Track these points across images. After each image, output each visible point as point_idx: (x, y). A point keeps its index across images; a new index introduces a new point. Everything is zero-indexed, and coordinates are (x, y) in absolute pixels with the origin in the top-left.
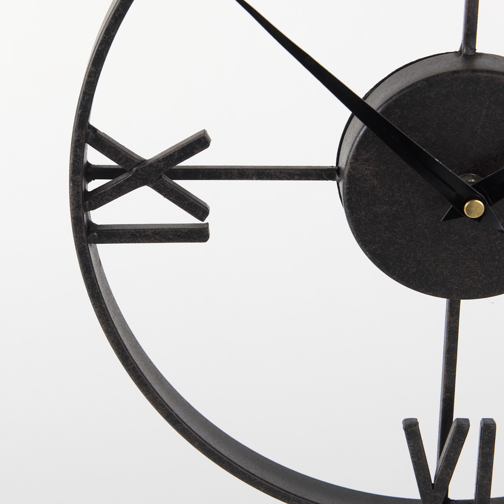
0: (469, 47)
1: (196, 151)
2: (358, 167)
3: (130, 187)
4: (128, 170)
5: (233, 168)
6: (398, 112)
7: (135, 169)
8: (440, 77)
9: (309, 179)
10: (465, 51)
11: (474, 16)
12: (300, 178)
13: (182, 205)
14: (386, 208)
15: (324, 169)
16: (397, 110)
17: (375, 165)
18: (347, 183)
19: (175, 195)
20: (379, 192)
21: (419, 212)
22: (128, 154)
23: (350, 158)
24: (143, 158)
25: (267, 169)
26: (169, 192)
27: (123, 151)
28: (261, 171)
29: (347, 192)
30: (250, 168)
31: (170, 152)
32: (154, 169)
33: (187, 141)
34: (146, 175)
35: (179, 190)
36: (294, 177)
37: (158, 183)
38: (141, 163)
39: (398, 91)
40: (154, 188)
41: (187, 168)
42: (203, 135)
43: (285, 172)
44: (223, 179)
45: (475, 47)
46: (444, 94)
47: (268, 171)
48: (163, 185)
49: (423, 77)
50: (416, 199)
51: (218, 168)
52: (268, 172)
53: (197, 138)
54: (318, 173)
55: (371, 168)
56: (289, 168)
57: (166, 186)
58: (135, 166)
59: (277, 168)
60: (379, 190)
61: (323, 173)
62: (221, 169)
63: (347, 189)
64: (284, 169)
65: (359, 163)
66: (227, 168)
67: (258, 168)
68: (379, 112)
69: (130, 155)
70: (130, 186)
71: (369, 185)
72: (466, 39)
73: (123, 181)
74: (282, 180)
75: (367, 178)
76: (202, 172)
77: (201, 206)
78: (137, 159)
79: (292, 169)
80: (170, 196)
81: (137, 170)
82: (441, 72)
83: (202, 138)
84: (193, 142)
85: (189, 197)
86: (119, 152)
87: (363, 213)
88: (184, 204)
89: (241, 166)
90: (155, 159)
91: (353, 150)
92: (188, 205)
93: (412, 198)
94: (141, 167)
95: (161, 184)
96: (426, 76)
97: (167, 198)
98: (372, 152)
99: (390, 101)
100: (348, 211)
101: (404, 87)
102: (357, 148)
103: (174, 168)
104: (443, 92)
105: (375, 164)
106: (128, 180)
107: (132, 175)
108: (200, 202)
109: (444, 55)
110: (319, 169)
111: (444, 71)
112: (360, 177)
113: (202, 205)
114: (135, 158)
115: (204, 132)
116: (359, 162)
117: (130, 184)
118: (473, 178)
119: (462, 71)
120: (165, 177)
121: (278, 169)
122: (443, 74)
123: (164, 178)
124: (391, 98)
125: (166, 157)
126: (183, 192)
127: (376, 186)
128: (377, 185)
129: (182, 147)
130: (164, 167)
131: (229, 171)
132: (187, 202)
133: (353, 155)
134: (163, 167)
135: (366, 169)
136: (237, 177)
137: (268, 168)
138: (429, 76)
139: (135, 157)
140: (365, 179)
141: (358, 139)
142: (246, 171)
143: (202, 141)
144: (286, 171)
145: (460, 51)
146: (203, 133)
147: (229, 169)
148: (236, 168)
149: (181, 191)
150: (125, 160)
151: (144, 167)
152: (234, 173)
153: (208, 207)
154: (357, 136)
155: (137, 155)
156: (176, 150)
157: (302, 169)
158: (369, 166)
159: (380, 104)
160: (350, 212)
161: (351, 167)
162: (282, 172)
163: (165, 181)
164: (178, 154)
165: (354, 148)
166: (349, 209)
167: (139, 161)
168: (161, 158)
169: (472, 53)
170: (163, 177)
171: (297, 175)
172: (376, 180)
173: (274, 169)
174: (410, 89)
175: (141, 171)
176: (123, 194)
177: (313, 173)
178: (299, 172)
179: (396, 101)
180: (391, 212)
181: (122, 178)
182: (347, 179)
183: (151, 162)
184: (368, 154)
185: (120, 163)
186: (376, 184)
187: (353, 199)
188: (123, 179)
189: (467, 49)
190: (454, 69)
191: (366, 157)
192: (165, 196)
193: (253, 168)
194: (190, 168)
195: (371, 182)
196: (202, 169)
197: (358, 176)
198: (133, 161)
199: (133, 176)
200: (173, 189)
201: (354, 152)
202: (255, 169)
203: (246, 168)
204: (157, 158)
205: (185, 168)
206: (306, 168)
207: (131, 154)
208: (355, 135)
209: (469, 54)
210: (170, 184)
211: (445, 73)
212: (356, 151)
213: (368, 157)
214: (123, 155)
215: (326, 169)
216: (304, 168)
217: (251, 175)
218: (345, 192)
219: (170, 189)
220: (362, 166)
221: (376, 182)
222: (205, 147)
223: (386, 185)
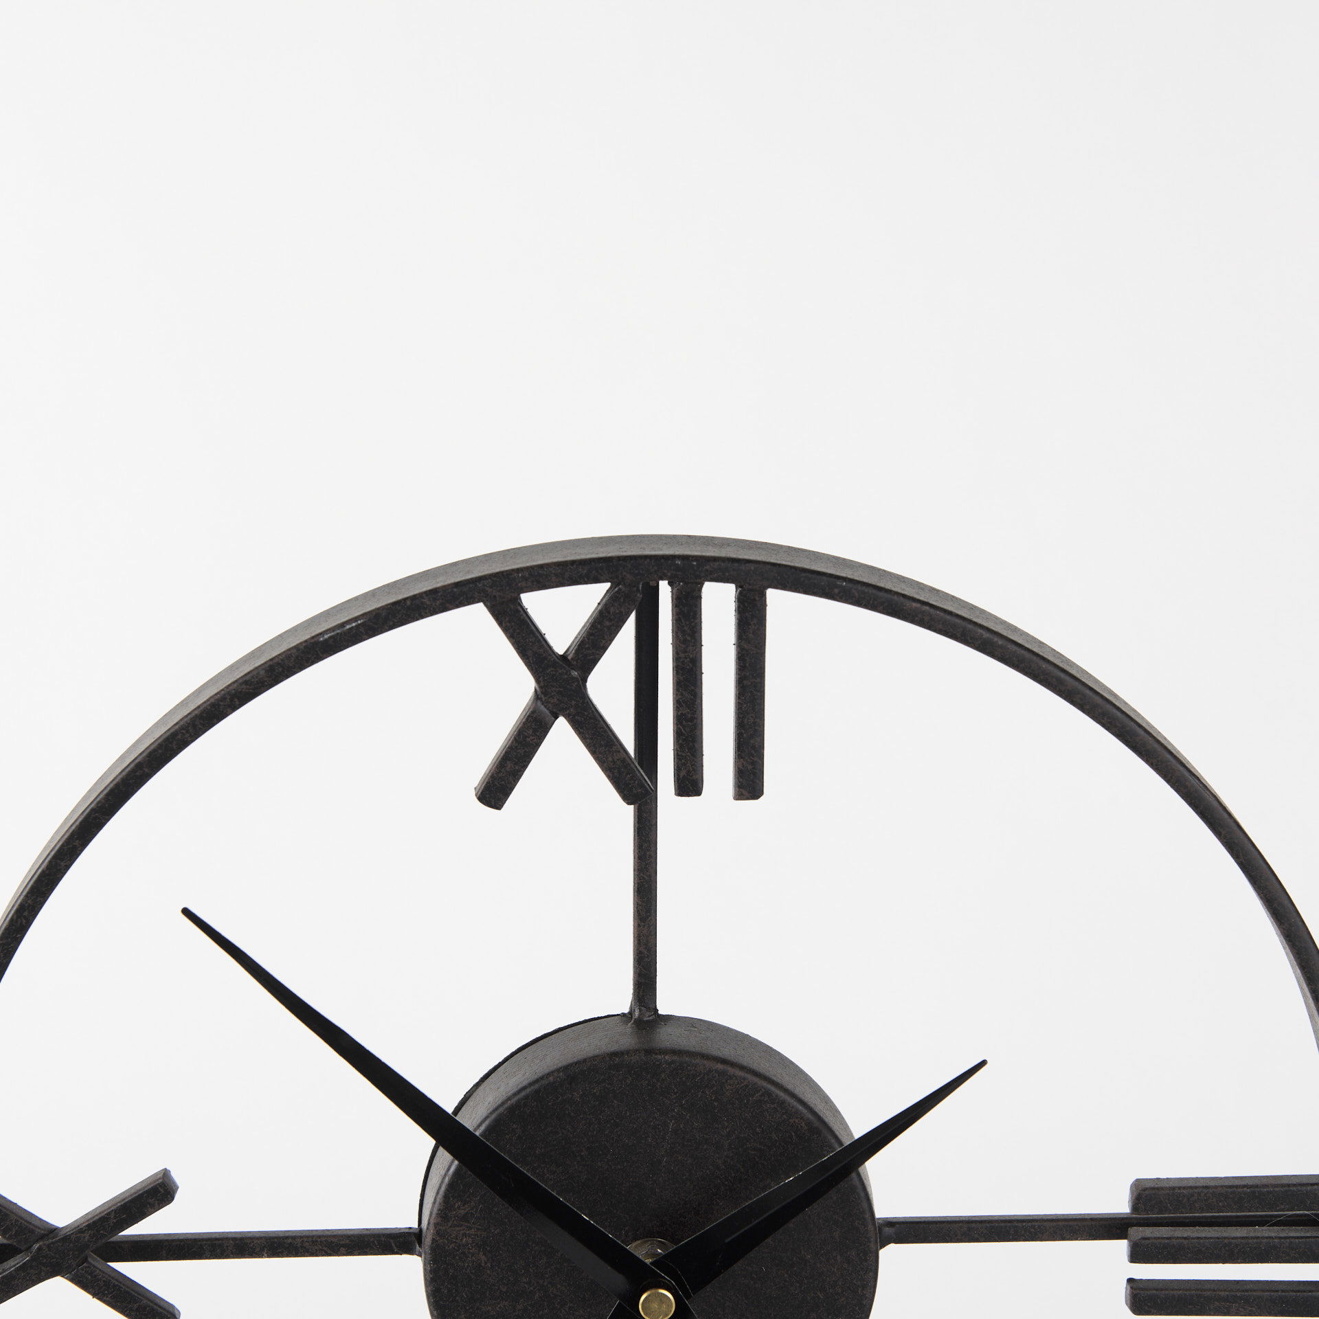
0: (643, 1006)
1: (150, 1210)
2: (448, 1231)
3: (27, 1280)
4: (23, 1248)
5: (226, 1236)
6: (516, 1128)
7: (36, 1246)
8: (589, 1064)
9: (366, 1253)
10: (637, 1013)
11: (649, 950)
12: (351, 1252)
13: (126, 1311)
14: (504, 1306)
15: (394, 1234)
16: (515, 1126)
17: (480, 1227)
18: (431, 1261)
19: (112, 1293)
20: (490, 1276)
21: (566, 1311)
22: (22, 1218)
23: (434, 1216)
24: (52, 1225)
25: (287, 1238)
26: (101, 1288)
27: (13, 1213)
28: (276, 1240)
29: (431, 1278)
30: (258, 1235)
31: (100, 1213)
32: (72, 1245)
33: (133, 1191)
34: (57, 1256)
35: (121, 1283)
36: (339, 1250)
37: (81, 1271)
38: (47, 1235)
39: (515, 1090)
40: (72, 1280)
41: (139, 1239)
42: (161, 1181)
43: (321, 1242)
44: (206, 1258)
45: (656, 1006)
46: (597, 1094)
47: (290, 1241)
48: (91, 1274)
49: (560, 1065)
50: (559, 1286)
51: (197, 1237)
52: (291, 1243)
53: (150, 1187)
54: (382, 1241)
55: (472, 1232)
56: (329, 1233)
57: (95, 1276)
58: (37, 1241)
59: (307, 1234)
60: (488, 1272)
61: (392, 1241)
62: (203, 1240)
63: (431, 1271)
64: (319, 1237)
65: (450, 1224)
66: (213, 1237)
67: (271, 1235)
68: (477, 1133)
69: (26, 1221)
70: (28, 1278)
71: (470, 1265)
72: (639, 993)
73: (15, 1270)
74: (317, 1256)
75: (466, 1251)
76: (166, 1246)
77: (162, 1311)
78: (39, 1228)
79: (335, 1236)
80: (104, 1295)
81: (40, 1249)
82: (591, 1054)
83: (160, 1186)
84: (142, 1194)
85: (140, 1295)
86: (6, 1215)
87: (463, 1316)
88: (131, 1309)
89: (240, 1233)
90: (73, 1227)
91: (438, 1200)
92: (137, 1310)
93: (549, 1286)
94: (47, 1242)
95: (86, 1272)
96: (564, 1063)
97: (98, 1299)
98: (473, 1203)
99: (501, 1110)
100: (435, 1313)
101: (525, 1083)
102: (446, 1196)
103: (114, 1239)
104: (595, 1091)
105: (479, 1225)
106: (23, 1267)
107: (32, 1257)
108: (162, 1304)
109: (603, 1020)
110: (384, 1235)
111: (597, 1052)
112: (454, 1249)
113: (164, 1309)
114: (36, 1227)
115: (166, 1174)
116: (451, 1222)
117: (28, 1274)
118: (662, 1245)
119: (628, 1052)
120: (94, 1260)
121: (308, 1237)
122: (594, 1058)
123: (92, 1262)
124: (503, 1103)
125: (94, 1222)
126: (128, 1287)
127: (483, 1265)
128: (486, 1263)
129: (122, 1203)
130: (91, 1242)
131: (217, 1242)
132: (136, 1306)
133: (439, 1210)
134: (89, 1241)
135: (464, 1235)
136: (232, 1254)
137: (291, 1234)
138: (570, 1061)
139: (36, 1224)
140: (464, 1253)
141: (447, 1180)
142: (249, 1242)
143: (160, 1192)
144: (323, 1239)
145: (631, 1013)
146: (161, 1175)
147: (216, 1239)
148: (230, 1236)
149: (124, 1285)
150: (16, 1231)
151: (53, 1243)
152: (227, 1246)
153: (176, 1312)
154: (445, 1175)
155: (40, 1219)
156: (112, 1208)
157: (353, 1236)
158: (470, 1228)
159: (484, 1115)
160: (438, 1314)
161: (437, 1231)
162: (317, 1241)
163: (94, 1266)
164: (115, 1217)
165: (440, 1196)
166: (436, 1310)
167: (45, 1230)
168: (84, 1225)
169: (649, 1016)
170: (89, 1259)
171: (343, 1246)
172: (484, 1254)
173: (301, 1237)
174: (536, 1086)
175: (47, 1250)
176: (15, 1295)
177: (373, 1242)
178: (347, 1241)
179: (511, 1110)
180: (514, 1312)
181: (13, 1264)
182: (430, 1254)
183: (65, 1232)
184: (466, 1206)
185: (7, 1236)
186: (483, 1262)
187: (442, 1290)
188: (15, 1265)
189: (640, 1011)
190: (614, 1048)
191: (463, 1212)
192: (94, 1295)
193: (262, 1235)
194: (145, 1239)
195: (474, 1258)
196: (167, 1240)
197: (451, 1247)
198: (32, 1231)
199: (33, 1259)
200: (110, 1281)
201: (440, 1204)
202: (265, 1238)
203: (250, 1235)
204: (76, 1225)
205: (135, 1239)
206: (360, 1233)
207: (28, 1219)
208: (443, 1172)
209: (645, 1019)
210: (104, 1273)
211: (597, 1056)
212: (444, 1202)
213: (467, 1213)
214: (13, 1221)
215: (396, 1234)
216: (356, 1233)
217: (257, 1250)
218: (429, 1279)
219: (104, 1281)
220: (457, 1229)
221: (483, 1258)
222: (165, 1202)
223: (501, 1263)
